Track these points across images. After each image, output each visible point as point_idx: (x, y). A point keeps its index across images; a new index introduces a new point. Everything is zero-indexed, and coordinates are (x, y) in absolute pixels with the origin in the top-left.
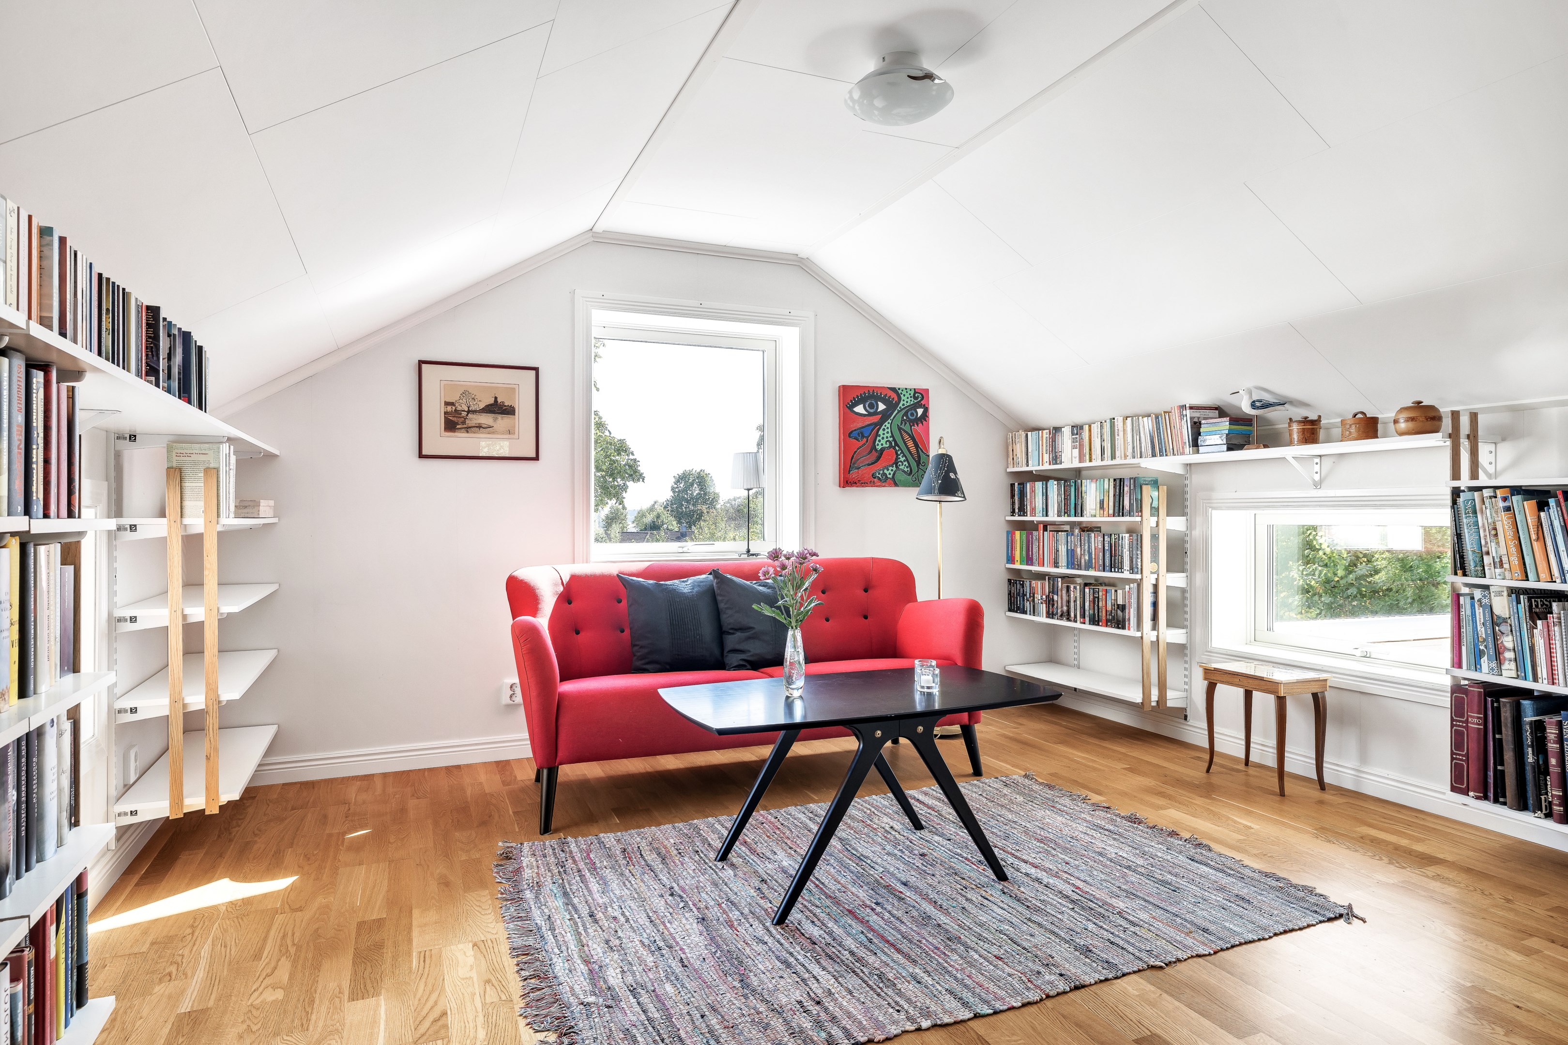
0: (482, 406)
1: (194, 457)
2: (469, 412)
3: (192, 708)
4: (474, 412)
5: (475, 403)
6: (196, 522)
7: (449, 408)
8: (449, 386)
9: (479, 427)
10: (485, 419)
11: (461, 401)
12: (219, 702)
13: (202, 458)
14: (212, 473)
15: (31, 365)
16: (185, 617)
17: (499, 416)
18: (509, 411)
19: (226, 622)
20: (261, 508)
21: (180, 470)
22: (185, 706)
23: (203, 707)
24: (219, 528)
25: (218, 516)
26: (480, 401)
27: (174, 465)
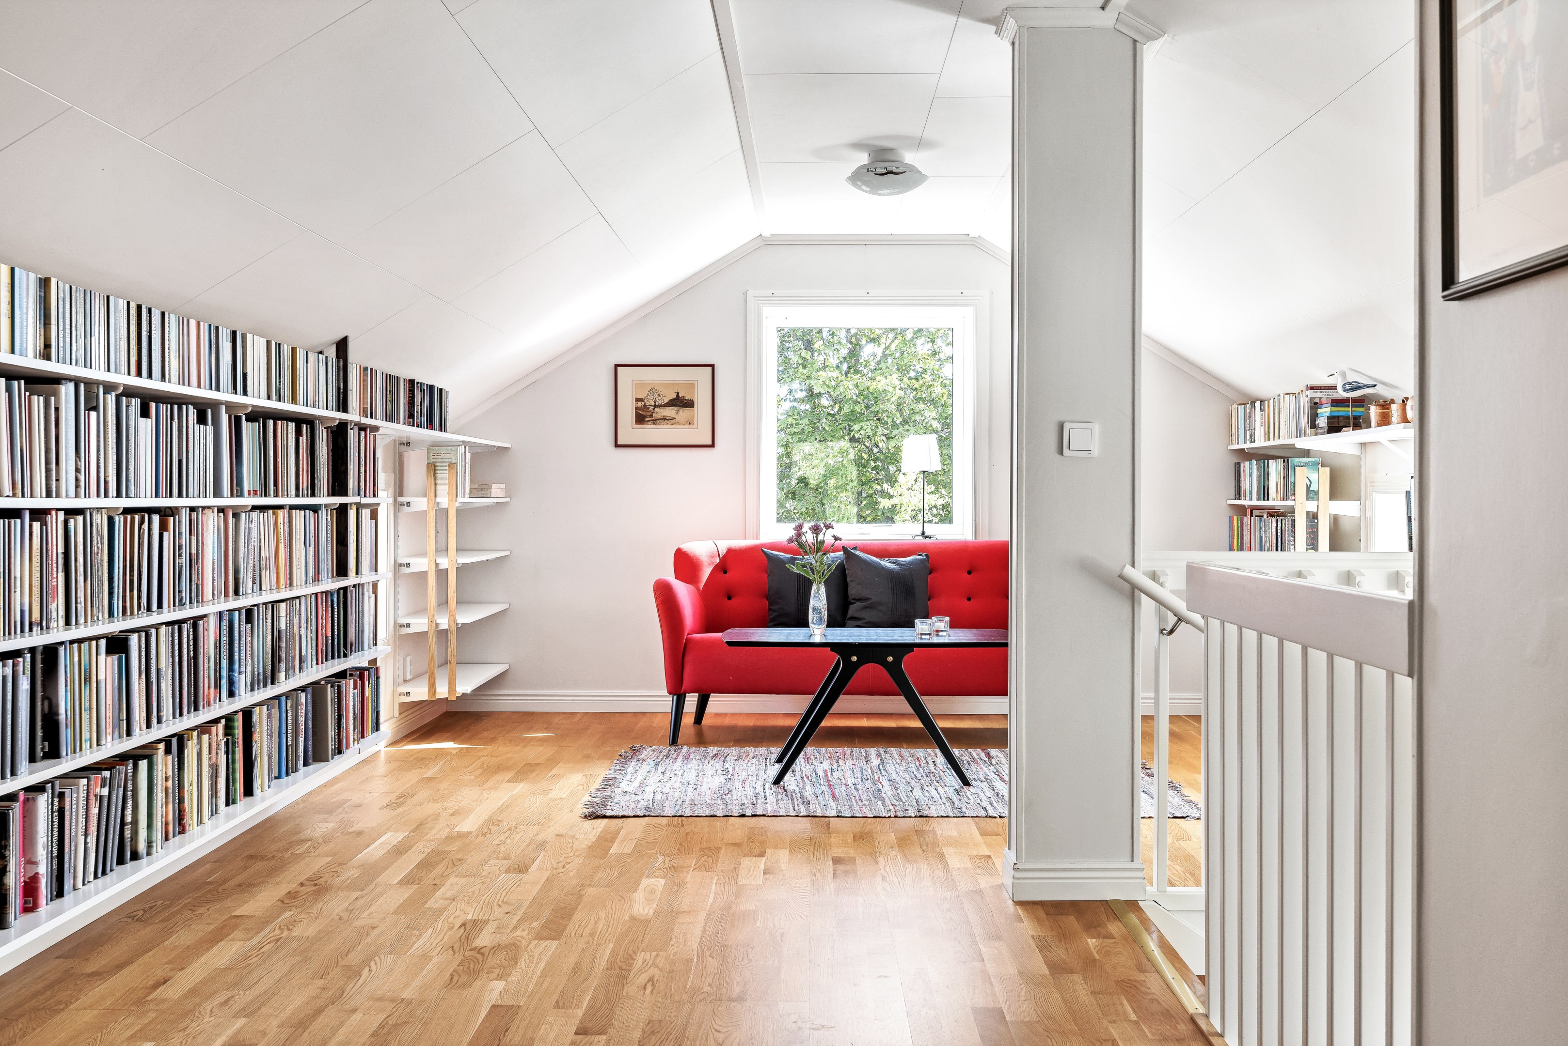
0: (666, 400)
1: (443, 456)
2: (655, 406)
3: (442, 627)
4: (660, 406)
5: (660, 398)
6: (443, 500)
7: (639, 404)
8: (639, 384)
9: (664, 419)
10: (669, 412)
11: (649, 397)
12: (457, 624)
13: (447, 456)
14: (453, 466)
15: (361, 429)
16: (437, 565)
17: (681, 409)
18: (690, 404)
19: (462, 570)
20: (493, 490)
21: (435, 465)
22: (437, 625)
23: (447, 627)
24: (457, 505)
25: (457, 496)
26: (665, 396)
27: (431, 462)
